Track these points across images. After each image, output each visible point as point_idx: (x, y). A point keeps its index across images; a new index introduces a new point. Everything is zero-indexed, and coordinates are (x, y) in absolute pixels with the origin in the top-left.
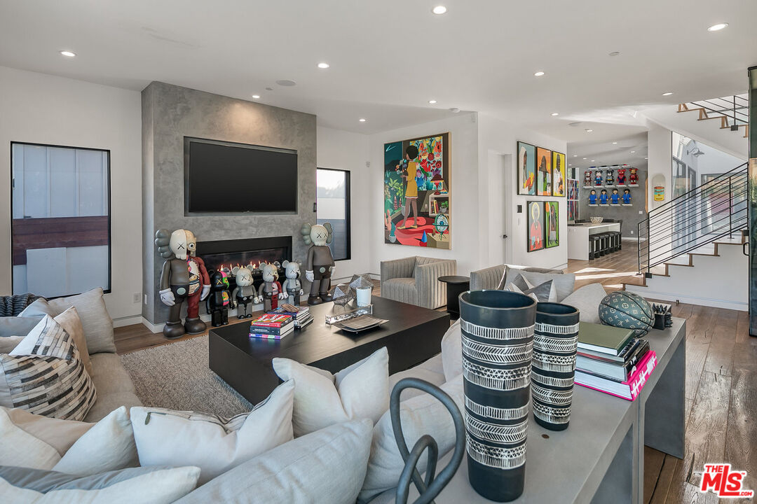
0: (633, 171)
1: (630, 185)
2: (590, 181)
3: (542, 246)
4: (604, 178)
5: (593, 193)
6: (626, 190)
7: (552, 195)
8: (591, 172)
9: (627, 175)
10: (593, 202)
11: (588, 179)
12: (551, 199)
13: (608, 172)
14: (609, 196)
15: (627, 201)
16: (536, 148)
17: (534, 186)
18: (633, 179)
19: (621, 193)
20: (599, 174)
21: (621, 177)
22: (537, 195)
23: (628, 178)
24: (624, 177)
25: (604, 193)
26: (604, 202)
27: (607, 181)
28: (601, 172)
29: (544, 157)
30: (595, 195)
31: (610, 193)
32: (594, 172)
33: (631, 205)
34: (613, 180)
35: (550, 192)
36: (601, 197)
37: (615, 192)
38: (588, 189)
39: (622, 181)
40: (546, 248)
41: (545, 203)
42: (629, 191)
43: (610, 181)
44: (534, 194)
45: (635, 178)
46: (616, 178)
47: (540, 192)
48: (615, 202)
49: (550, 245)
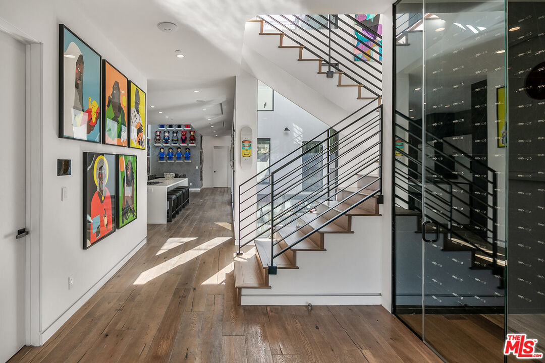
0: (192, 133)
1: (190, 145)
2: (160, 140)
3: (111, 226)
4: (171, 138)
5: (162, 150)
6: (187, 149)
7: (129, 146)
8: (160, 132)
9: (188, 136)
10: (161, 158)
11: (158, 138)
12: (127, 151)
13: (174, 132)
14: (174, 154)
15: (187, 158)
16: (104, 61)
17: (97, 126)
18: (192, 140)
19: (184, 151)
20: (167, 134)
21: (184, 138)
22: (104, 143)
23: (188, 139)
24: (186, 138)
25: (171, 150)
26: (170, 158)
27: (173, 140)
28: (169, 132)
29: (117, 84)
30: (164, 152)
31: (175, 151)
32: (163, 132)
33: (190, 161)
34: (177, 140)
35: (125, 141)
36: (168, 154)
37: (179, 150)
38: (158, 147)
39: (184, 141)
40: (118, 228)
41: (117, 157)
42: (189, 150)
43: (175, 140)
44: (97, 139)
45: (193, 139)
46: (179, 138)
47: (111, 138)
48: (179, 158)
49: (126, 221)
